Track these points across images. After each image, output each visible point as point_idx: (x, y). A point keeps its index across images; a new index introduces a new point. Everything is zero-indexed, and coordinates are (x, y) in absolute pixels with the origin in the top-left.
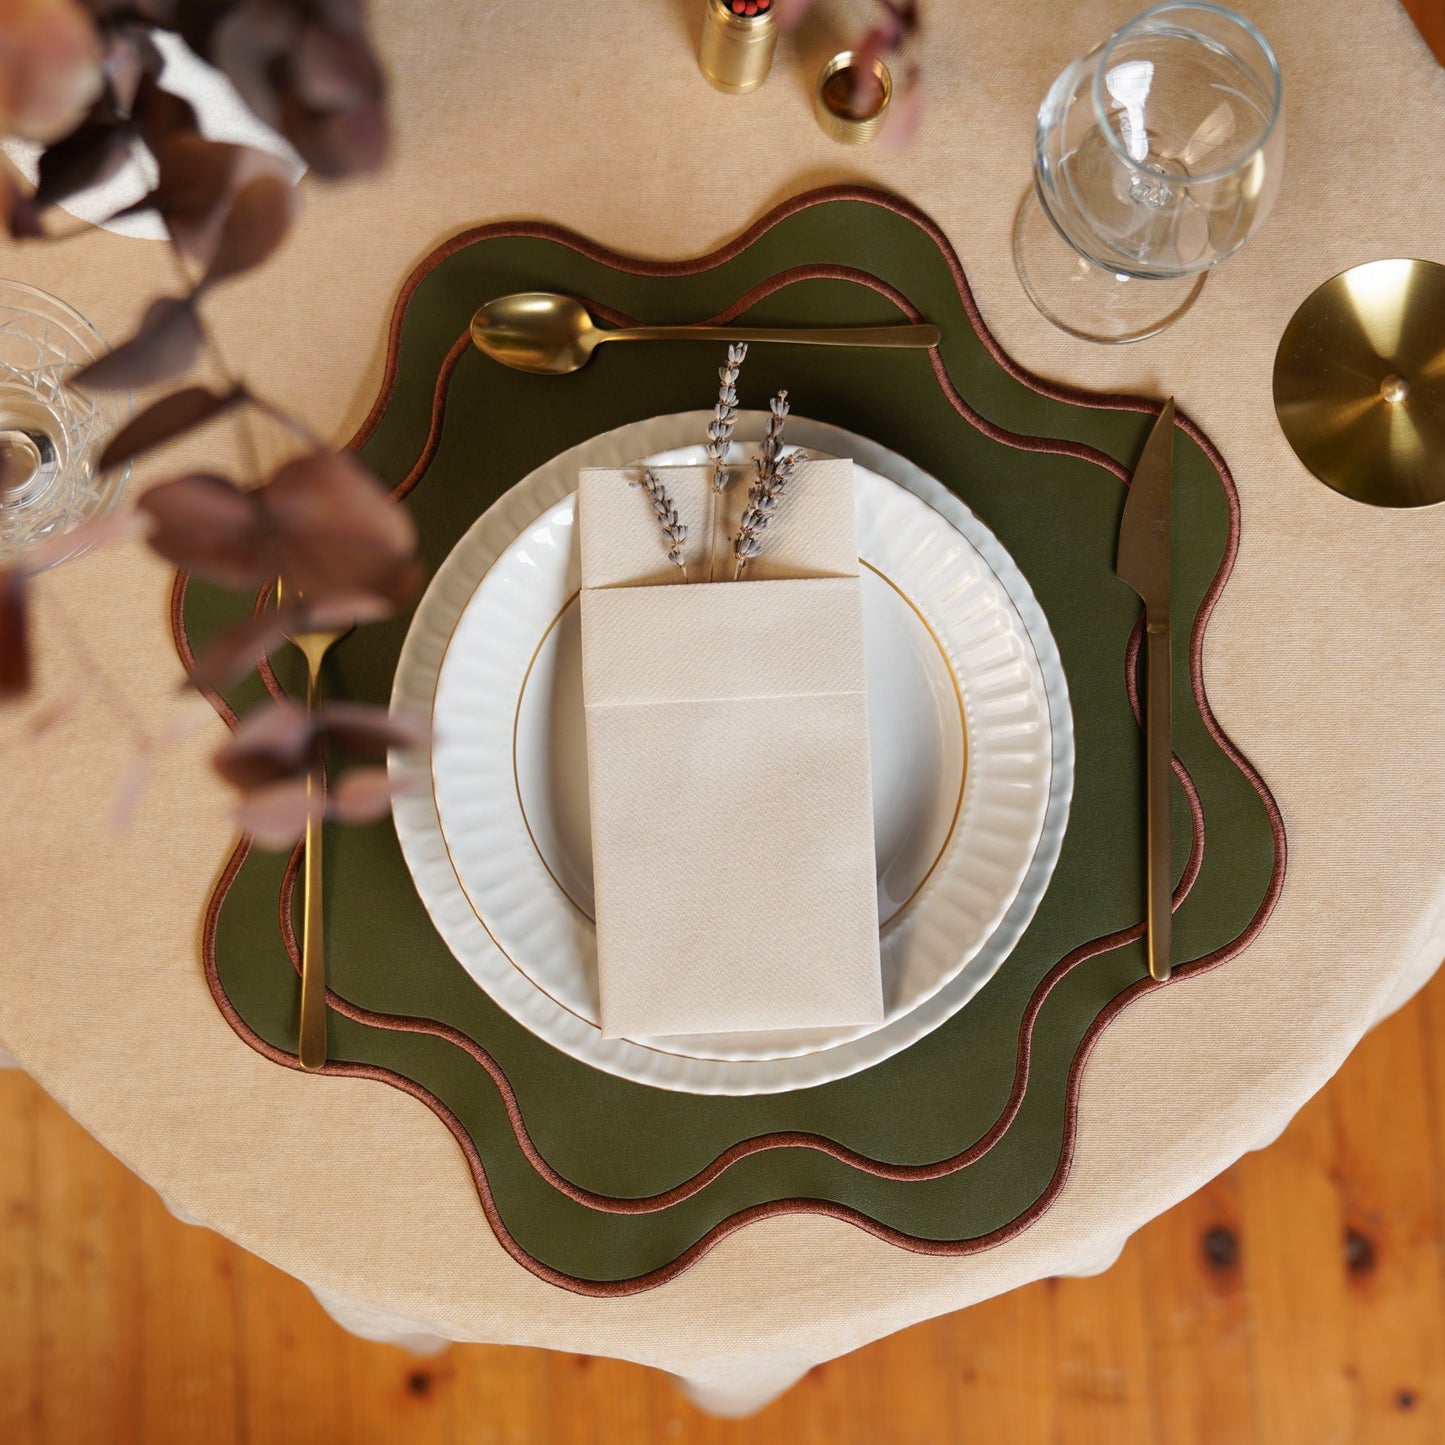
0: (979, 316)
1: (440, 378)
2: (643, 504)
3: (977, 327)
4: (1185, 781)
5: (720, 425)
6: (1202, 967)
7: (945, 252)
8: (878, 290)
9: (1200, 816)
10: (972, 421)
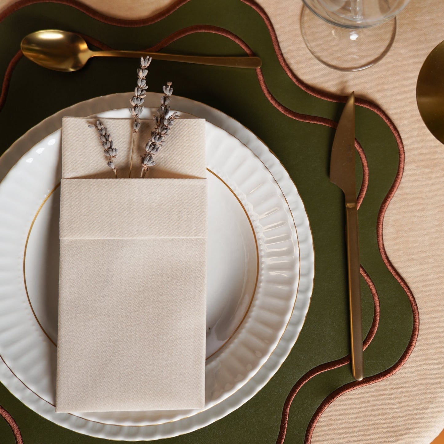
0: (282, 54)
1: (8, 71)
2: (96, 137)
3: (281, 60)
4: (372, 287)
5: (137, 98)
6: (375, 379)
7: (267, 22)
8: (233, 39)
9: (378, 304)
10: (276, 105)
